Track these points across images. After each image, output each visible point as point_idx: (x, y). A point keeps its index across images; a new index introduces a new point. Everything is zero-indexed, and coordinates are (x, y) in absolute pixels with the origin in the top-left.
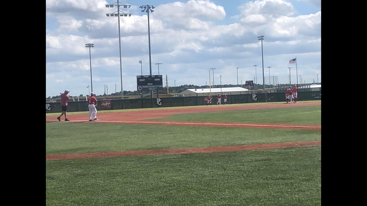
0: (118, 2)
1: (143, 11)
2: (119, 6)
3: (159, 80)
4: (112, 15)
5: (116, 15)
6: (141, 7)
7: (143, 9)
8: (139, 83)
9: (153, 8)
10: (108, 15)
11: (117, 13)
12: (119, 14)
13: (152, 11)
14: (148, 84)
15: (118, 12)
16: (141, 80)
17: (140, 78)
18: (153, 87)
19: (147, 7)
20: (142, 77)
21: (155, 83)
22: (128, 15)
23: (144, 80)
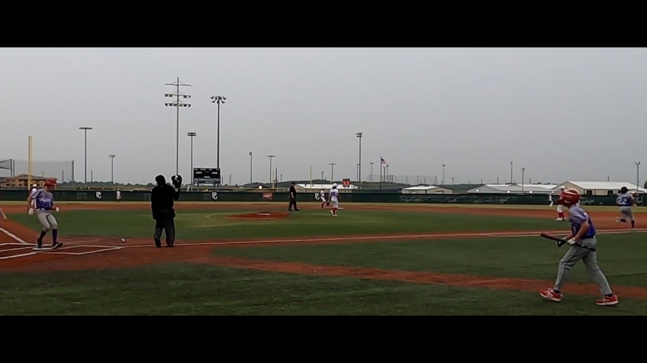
0: (178, 91)
1: (213, 102)
2: (178, 96)
3: (216, 173)
4: (171, 105)
5: (175, 105)
6: (212, 98)
7: (214, 99)
8: (196, 176)
9: (224, 99)
10: (166, 105)
11: (176, 103)
12: (178, 104)
13: (223, 102)
14: (205, 177)
15: (178, 102)
16: (197, 173)
17: (197, 171)
18: (210, 180)
19: (218, 98)
20: (199, 170)
21: (213, 176)
22: (187, 106)
23: (201, 173)
